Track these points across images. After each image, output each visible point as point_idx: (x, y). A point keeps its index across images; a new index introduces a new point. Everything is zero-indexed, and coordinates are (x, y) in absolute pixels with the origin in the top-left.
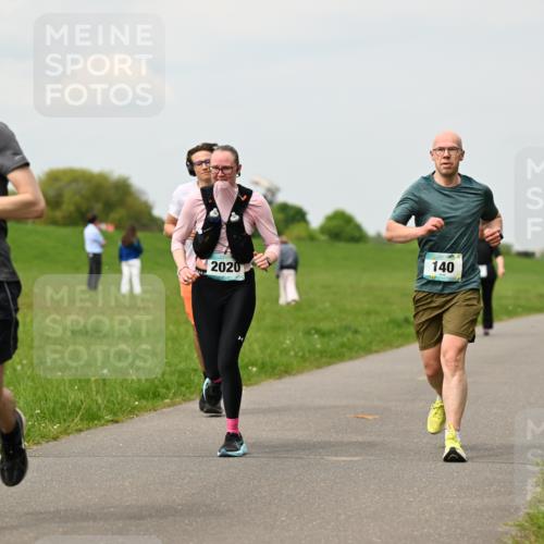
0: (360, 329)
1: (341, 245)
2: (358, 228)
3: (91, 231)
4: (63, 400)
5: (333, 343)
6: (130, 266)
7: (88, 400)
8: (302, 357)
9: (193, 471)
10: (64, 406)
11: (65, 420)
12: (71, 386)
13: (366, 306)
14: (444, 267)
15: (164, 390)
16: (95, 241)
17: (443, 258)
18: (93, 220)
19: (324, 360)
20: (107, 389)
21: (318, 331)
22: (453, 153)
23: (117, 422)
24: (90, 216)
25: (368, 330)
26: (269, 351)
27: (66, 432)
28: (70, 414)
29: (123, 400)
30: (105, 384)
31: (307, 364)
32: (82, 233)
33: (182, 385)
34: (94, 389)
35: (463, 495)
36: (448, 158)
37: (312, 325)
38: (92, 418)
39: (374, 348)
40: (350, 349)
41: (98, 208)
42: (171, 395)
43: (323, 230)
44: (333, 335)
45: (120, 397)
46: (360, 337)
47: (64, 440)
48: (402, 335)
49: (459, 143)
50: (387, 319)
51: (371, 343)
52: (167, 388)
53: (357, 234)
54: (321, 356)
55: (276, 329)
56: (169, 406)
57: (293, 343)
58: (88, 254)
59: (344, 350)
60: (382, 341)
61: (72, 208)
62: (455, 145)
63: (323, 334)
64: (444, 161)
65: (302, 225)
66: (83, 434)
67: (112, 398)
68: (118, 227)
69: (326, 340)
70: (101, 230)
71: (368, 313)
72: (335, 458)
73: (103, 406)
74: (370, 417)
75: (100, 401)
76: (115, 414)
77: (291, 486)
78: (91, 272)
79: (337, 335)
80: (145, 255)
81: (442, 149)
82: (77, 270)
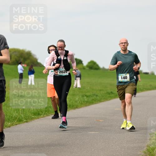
0: (98, 95)
1: (92, 70)
2: (97, 65)
3: (20, 66)
4: (12, 116)
5: (90, 99)
6: (31, 77)
7: (19, 116)
8: (81, 103)
9: (49, 136)
10: (12, 117)
11: (12, 122)
12: (14, 111)
13: (100, 88)
14: (124, 78)
15: (41, 113)
16: (21, 69)
17: (124, 75)
18: (20, 63)
19: (87, 104)
20: (24, 112)
21: (86, 96)
22: (125, 44)
23: (27, 122)
24: (19, 62)
25: (100, 95)
26: (71, 101)
27: (12, 125)
28: (14, 120)
29: (29, 116)
30: (24, 111)
31: (83, 105)
32: (17, 67)
33: (46, 111)
34: (21, 112)
35: (128, 143)
36: (124, 45)
37: (84, 94)
38: (20, 121)
39: (102, 101)
40: (95, 101)
41: (22, 60)
42: (43, 114)
43: (87, 66)
44: (90, 97)
45: (28, 115)
46: (98, 97)
47: (12, 127)
48: (110, 97)
49: (127, 41)
50: (106, 92)
51: (101, 99)
52: (42, 112)
53: (97, 67)
54: (87, 103)
55: (73, 95)
56: (43, 117)
57: (79, 99)
58: (19, 73)
59: (94, 101)
60: (104, 99)
61: (14, 60)
62: (126, 42)
63: (87, 96)
64: (123, 46)
65: (81, 65)
66: (17, 126)
67: (26, 115)
68: (27, 65)
69: (88, 98)
70: (22, 66)
71: (100, 90)
72: (91, 133)
73: (23, 117)
74: (101, 121)
75: (22, 116)
76: (27, 120)
77: (78, 141)
78: (20, 78)
79: (91, 97)
80: (35, 73)
81: (122, 43)
82: (16, 78)
